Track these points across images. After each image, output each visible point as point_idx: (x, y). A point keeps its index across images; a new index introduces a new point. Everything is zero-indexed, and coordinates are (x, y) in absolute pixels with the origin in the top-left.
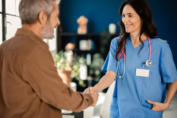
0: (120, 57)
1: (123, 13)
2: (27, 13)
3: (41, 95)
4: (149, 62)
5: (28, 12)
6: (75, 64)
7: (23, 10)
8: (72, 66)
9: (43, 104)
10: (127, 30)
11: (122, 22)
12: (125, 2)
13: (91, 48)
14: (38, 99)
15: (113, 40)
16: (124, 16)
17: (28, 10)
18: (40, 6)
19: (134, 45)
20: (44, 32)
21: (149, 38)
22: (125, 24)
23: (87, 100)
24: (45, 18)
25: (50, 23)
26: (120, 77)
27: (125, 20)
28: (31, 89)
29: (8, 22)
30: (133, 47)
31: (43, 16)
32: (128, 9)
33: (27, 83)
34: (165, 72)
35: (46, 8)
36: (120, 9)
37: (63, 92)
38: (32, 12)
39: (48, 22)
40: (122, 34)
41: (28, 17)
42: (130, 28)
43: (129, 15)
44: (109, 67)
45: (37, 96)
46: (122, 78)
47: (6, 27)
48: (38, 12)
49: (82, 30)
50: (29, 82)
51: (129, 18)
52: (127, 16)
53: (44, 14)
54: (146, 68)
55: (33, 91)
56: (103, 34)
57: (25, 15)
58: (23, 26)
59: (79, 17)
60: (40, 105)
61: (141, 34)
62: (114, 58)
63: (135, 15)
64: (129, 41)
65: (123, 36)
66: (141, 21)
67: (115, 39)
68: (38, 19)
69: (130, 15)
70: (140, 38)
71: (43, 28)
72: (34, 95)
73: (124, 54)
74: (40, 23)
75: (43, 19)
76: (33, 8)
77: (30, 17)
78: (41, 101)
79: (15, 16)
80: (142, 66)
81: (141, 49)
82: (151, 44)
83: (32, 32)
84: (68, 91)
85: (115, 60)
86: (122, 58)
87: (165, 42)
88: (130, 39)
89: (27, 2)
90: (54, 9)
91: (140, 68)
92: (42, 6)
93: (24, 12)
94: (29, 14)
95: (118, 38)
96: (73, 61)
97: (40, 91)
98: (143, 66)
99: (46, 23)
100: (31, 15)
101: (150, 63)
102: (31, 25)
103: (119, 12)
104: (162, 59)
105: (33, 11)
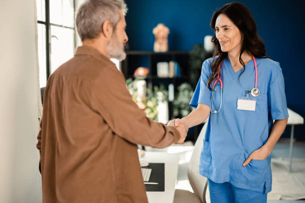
0: (215, 86)
1: (216, 26)
2: (87, 24)
3: (114, 127)
4: (255, 90)
5: (89, 23)
6: (150, 100)
7: (83, 22)
8: (145, 102)
9: (116, 138)
10: (223, 49)
11: (216, 39)
12: (218, 10)
13: (174, 75)
14: (110, 132)
15: (204, 62)
16: (218, 30)
17: (89, 20)
18: (104, 14)
19: (234, 68)
20: (109, 48)
21: (254, 58)
22: (220, 40)
23: (171, 133)
24: (111, 30)
25: (116, 36)
26: (216, 112)
27: (219, 35)
28: (101, 120)
29: (53, 36)
30: (233, 70)
31: (107, 27)
32: (222, 20)
33: (98, 113)
34: (274, 105)
35: (111, 16)
36: (211, 20)
37: (141, 121)
38: (94, 22)
39: (114, 35)
40: (217, 55)
41: (89, 30)
42: (226, 45)
43: (224, 28)
44: (201, 99)
45: (109, 128)
46: (217, 113)
47: (50, 44)
48: (102, 22)
49: (161, 46)
50: (100, 111)
51: (224, 32)
52: (221, 30)
53: (108, 24)
54: (251, 98)
55: (105, 122)
56: (194, 52)
57: (85, 28)
58: (83, 44)
59: (155, 25)
60: (112, 139)
61: (241, 53)
62: (207, 87)
63: (232, 28)
64: (227, 63)
65: (218, 57)
66: (241, 35)
67: (207, 60)
68: (102, 31)
69: (226, 28)
70: (240, 58)
71: (108, 42)
72: (106, 127)
73: (221, 81)
74: (105, 36)
75: (107, 30)
76: (95, 17)
77: (91, 29)
78: (114, 133)
79: (61, 26)
80: (246, 96)
81: (241, 74)
82: (257, 66)
83: (96, 50)
84: (146, 120)
85: (209, 90)
86: (217, 87)
87: (277, 64)
88: (228, 60)
89: (88, 11)
90: (120, 18)
91: (244, 99)
92: (106, 14)
93: (84, 23)
94: (91, 25)
95: (211, 59)
96: (147, 95)
97: (113, 121)
98: (248, 95)
99: (112, 36)
100: (93, 26)
101: (257, 92)
102: (94, 40)
103: (210, 24)
104: (271, 87)
105: (96, 21)
